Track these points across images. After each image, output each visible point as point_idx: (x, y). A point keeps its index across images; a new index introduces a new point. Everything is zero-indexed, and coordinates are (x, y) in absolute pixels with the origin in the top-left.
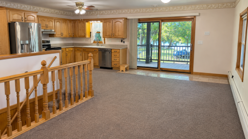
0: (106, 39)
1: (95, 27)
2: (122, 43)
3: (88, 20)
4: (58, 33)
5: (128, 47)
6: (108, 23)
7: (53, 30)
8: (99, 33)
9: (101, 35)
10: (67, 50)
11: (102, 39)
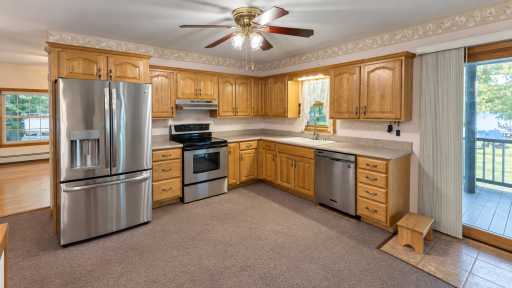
0: (338, 121)
1: (311, 91)
2: (392, 137)
3: (293, 76)
4: (224, 108)
5: (416, 149)
6: (346, 76)
7: (216, 103)
8: (319, 105)
9: (326, 111)
10: (243, 146)
11: (329, 122)
